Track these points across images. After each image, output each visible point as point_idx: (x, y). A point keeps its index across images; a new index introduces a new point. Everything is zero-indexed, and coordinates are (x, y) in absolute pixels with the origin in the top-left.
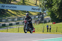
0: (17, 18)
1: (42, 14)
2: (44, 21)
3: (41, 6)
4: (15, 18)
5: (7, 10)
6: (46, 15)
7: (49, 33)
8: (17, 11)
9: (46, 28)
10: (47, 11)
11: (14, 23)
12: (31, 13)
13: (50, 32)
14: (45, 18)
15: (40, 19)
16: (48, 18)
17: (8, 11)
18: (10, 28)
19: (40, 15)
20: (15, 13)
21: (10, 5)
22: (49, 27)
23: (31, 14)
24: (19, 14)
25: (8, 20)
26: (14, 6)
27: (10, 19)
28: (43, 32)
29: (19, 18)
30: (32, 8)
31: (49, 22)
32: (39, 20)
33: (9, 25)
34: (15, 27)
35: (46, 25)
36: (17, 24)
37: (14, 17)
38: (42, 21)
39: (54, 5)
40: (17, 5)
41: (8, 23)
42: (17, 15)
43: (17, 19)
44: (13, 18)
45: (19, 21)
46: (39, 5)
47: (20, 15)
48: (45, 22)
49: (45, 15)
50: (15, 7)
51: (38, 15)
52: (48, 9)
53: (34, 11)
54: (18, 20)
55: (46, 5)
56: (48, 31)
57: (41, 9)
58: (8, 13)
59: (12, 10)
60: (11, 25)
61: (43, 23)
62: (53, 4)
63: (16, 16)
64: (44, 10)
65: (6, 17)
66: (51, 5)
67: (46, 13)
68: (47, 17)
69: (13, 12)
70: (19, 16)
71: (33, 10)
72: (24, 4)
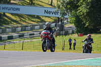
0: (21, 27)
1: (62, 20)
2: (64, 32)
3: (59, 7)
4: (17, 27)
5: (4, 13)
6: (67, 22)
7: (72, 52)
8: (20, 16)
9: (67, 43)
10: (70, 15)
11: (16, 35)
12: (44, 18)
13: (74, 49)
14: (66, 26)
15: (58, 28)
16: (70, 27)
17: (6, 16)
18: (10, 43)
19: (59, 22)
20: (18, 19)
21: (9, 6)
22: (73, 42)
23: (43, 20)
24: (23, 21)
25: (6, 30)
26: (16, 7)
27: (8, 28)
28: (63, 49)
29: (24, 26)
30: (45, 11)
31: (73, 33)
32: (56, 30)
33: (7, 38)
34: (17, 41)
35: (67, 38)
36: (21, 36)
37: (15, 25)
38: (61, 32)
39: (81, 6)
40: (20, 5)
41: (7, 34)
42: (20, 22)
43: (20, 29)
44: (14, 27)
45: (24, 32)
46: (56, 5)
47: (26, 22)
48: (67, 34)
49: (65, 21)
50: (18, 9)
51: (55, 21)
52: (71, 12)
53: (48, 15)
54: (22, 30)
55: (68, 6)
56: (70, 48)
57: (60, 12)
58: (6, 18)
59: (12, 14)
60: (11, 38)
61: (62, 35)
62: (79, 4)
63: (19, 24)
64: (64, 14)
65: (3, 26)
66: (75, 5)
67: (67, 19)
68: (70, 25)
69: (13, 17)
70: (24, 24)
71: (46, 15)
72: (32, 3)
